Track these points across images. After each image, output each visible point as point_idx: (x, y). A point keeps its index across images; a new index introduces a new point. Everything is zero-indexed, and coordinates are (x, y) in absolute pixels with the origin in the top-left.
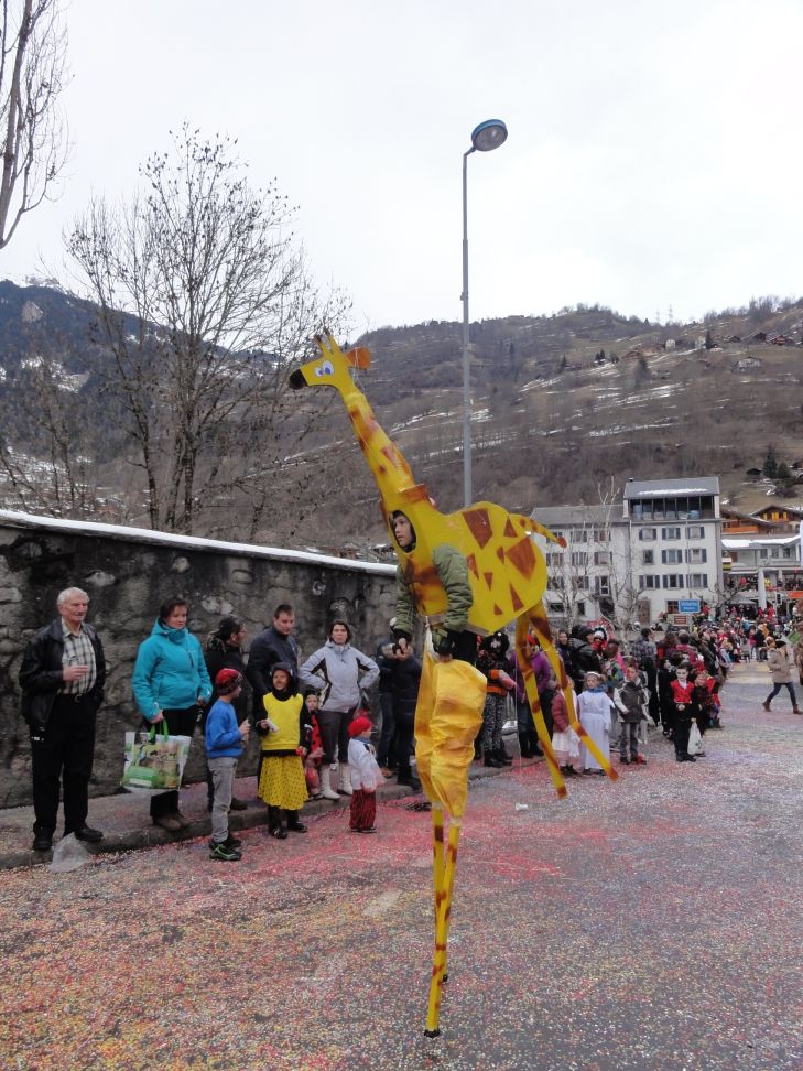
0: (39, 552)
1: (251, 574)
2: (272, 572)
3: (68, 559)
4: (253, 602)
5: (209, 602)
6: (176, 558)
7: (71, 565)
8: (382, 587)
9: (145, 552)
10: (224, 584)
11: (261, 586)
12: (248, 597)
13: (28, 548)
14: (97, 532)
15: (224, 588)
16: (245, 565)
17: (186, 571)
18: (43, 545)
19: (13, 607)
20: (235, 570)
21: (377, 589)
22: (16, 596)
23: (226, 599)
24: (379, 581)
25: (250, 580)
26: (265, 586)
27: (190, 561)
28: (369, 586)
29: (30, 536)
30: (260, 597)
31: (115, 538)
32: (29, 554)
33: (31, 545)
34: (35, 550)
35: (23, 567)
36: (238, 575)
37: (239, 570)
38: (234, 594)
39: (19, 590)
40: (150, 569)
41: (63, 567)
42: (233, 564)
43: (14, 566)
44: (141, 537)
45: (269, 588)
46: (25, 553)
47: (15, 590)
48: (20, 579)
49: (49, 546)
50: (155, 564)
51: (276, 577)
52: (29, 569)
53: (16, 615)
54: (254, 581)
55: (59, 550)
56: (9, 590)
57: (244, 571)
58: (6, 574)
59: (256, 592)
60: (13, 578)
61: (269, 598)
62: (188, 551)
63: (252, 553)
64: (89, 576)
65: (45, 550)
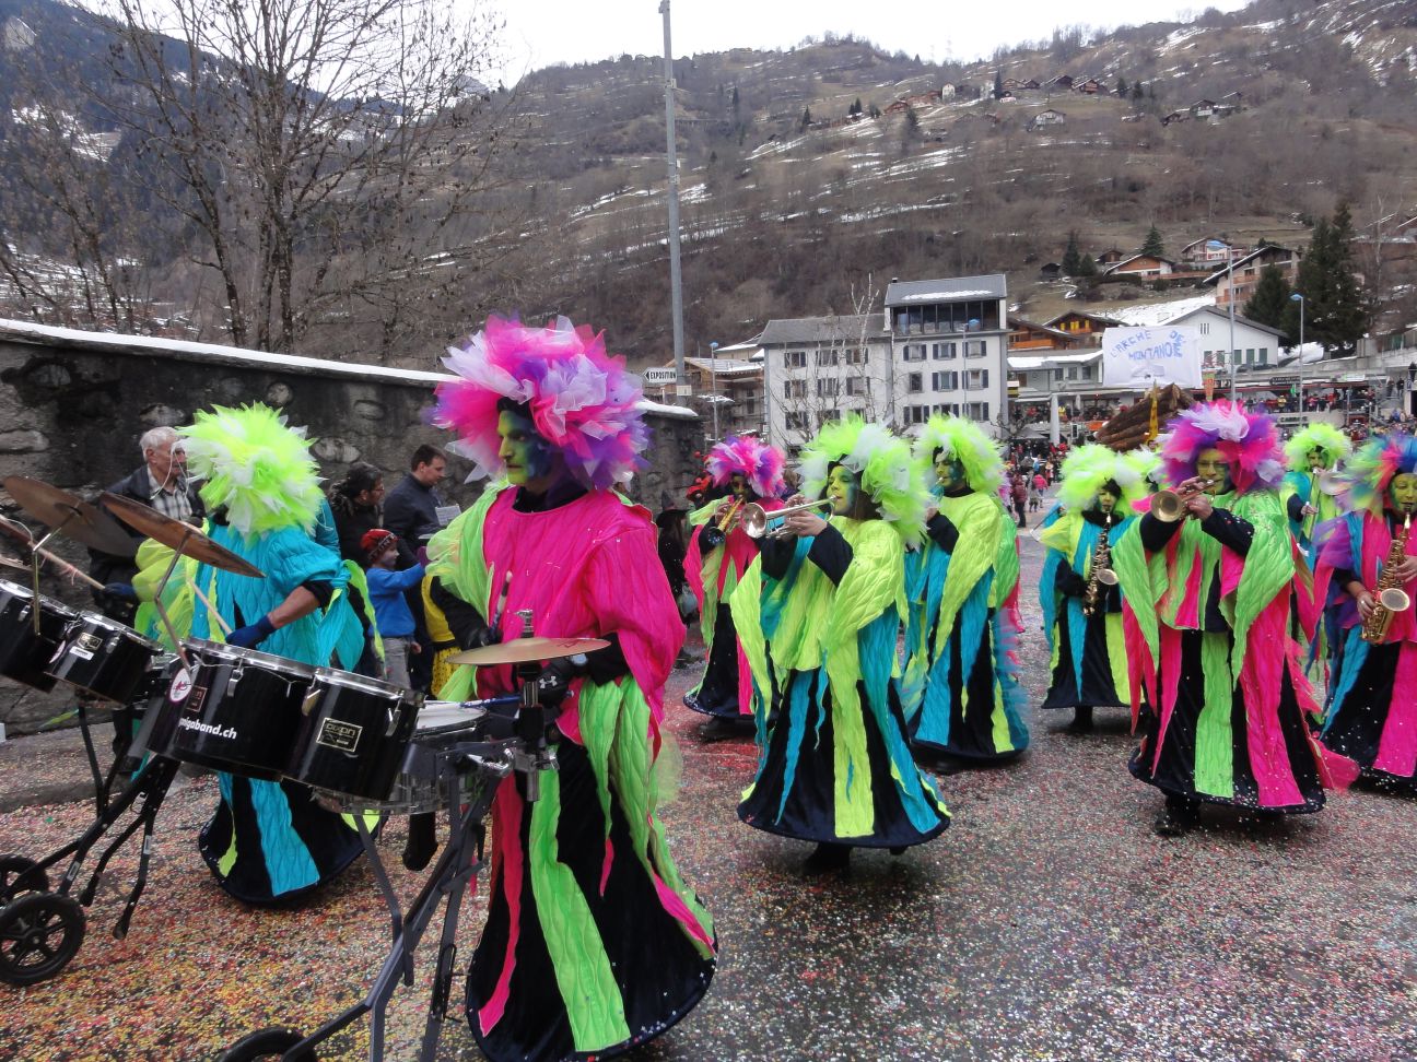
0: (66, 379)
1: (382, 407)
2: (410, 403)
3: (112, 388)
4: (387, 444)
5: (324, 446)
6: (272, 384)
7: (116, 396)
9: (225, 378)
10: (344, 421)
11: (397, 423)
12: (380, 437)
13: (49, 373)
14: (150, 349)
15: (344, 426)
16: (371, 394)
17: (288, 403)
18: (71, 369)
19: (36, 457)
20: (358, 402)
22: (40, 442)
23: (348, 441)
25: (381, 414)
26: (403, 423)
27: (291, 388)
29: (50, 356)
30: (395, 437)
31: (178, 356)
32: (50, 382)
33: (53, 368)
34: (60, 377)
35: (47, 401)
36: (364, 408)
37: (364, 401)
38: (359, 434)
39: (44, 434)
41: (106, 400)
42: (355, 393)
43: (30, 399)
44: (217, 356)
45: (408, 425)
46: (45, 379)
47: (36, 434)
48: (42, 417)
49: (79, 370)
50: (241, 394)
51: (417, 410)
52: (54, 403)
53: (41, 469)
54: (386, 415)
55: (96, 375)
56: (28, 434)
57: (371, 402)
58: (20, 411)
59: (391, 431)
60: (30, 416)
61: (409, 438)
62: (288, 374)
63: (381, 377)
64: (146, 412)
65: (75, 376)
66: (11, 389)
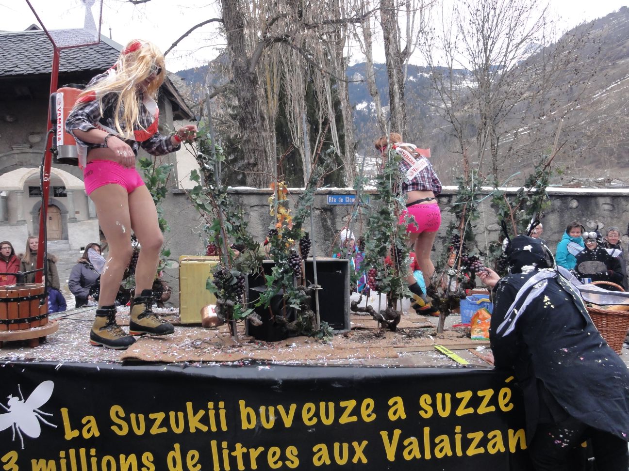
1: (613, 206)
2: (624, 203)
4: (615, 221)
5: (590, 223)
6: (571, 200)
9: (556, 199)
10: (598, 212)
12: (612, 218)
15: (598, 214)
16: (608, 200)
17: (577, 207)
23: (600, 220)
25: (612, 208)
26: (621, 212)
27: (578, 201)
30: (618, 218)
36: (604, 206)
37: (605, 204)
38: (603, 217)
40: (559, 208)
42: (601, 200)
45: (623, 212)
50: (561, 205)
51: (626, 206)
57: (608, 204)
61: (623, 218)
62: (577, 196)
63: (612, 193)
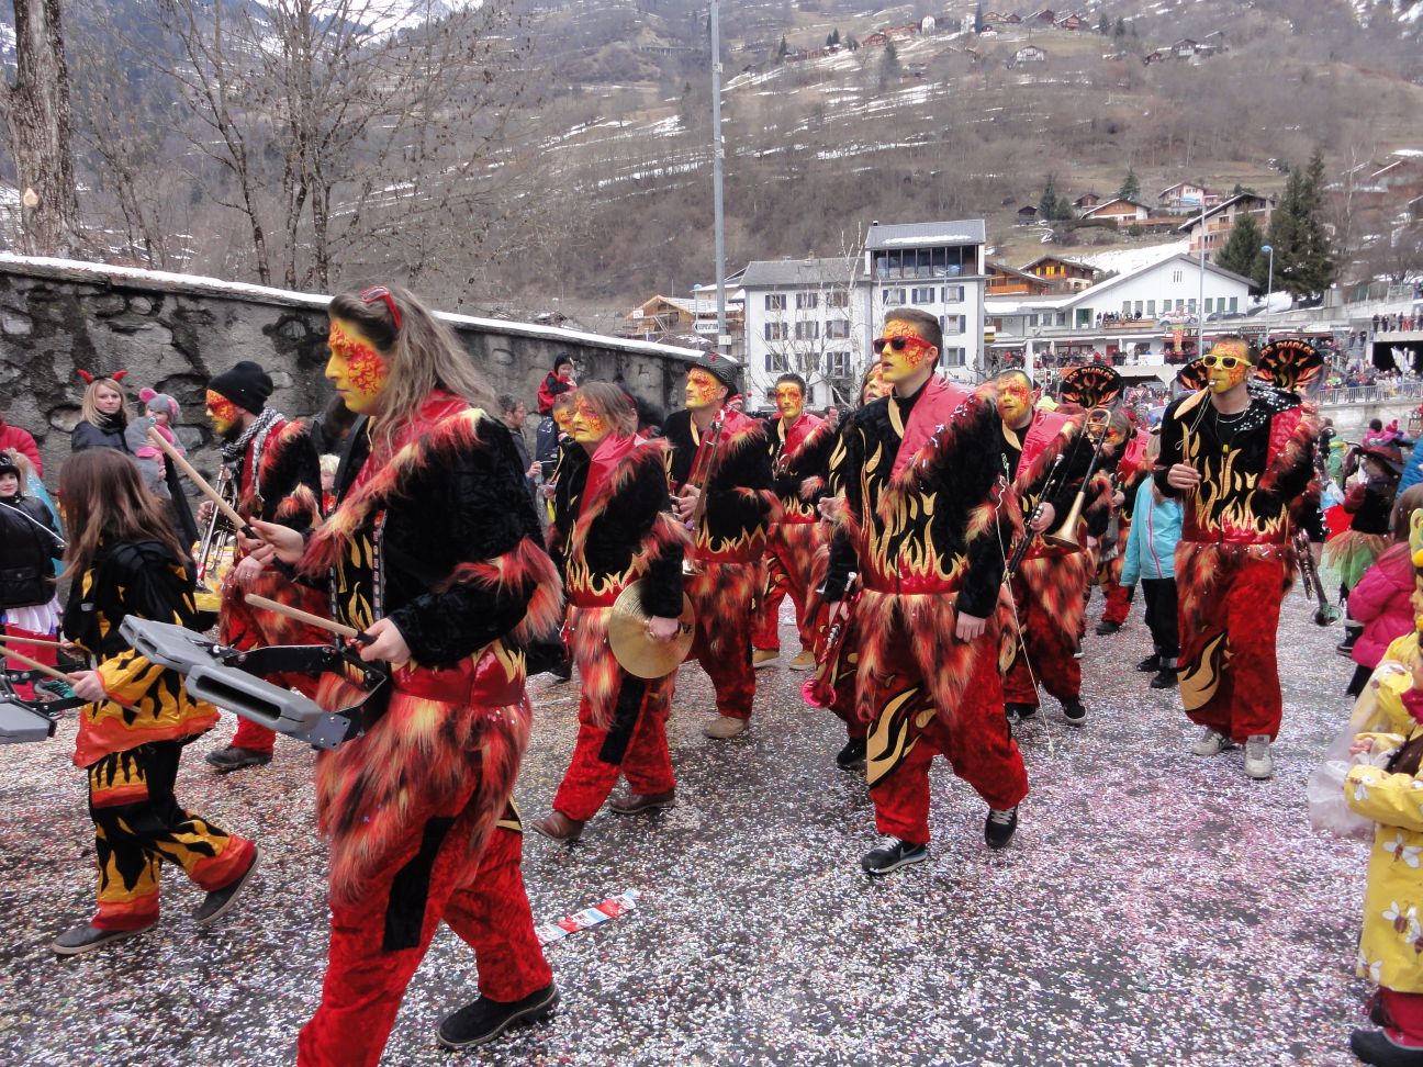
1: (512, 355)
2: (531, 351)
4: (515, 385)
8: (641, 366)
10: (485, 365)
11: (522, 367)
12: (510, 379)
13: (292, 327)
16: (504, 343)
18: (306, 324)
19: (285, 392)
20: (495, 350)
21: (635, 369)
22: (287, 381)
24: (637, 360)
26: (526, 368)
28: (628, 366)
29: (293, 314)
32: (293, 335)
33: (295, 324)
34: (298, 330)
35: (291, 349)
36: (497, 354)
37: (499, 350)
39: (290, 375)
42: (492, 342)
43: (281, 349)
45: (529, 369)
46: (289, 333)
47: (285, 374)
48: (289, 362)
49: (311, 325)
51: (535, 357)
52: (296, 351)
53: (289, 401)
54: (514, 361)
57: (504, 351)
58: (275, 356)
59: (518, 374)
60: (281, 361)
63: (512, 330)
65: (309, 330)
66: (269, 340)
